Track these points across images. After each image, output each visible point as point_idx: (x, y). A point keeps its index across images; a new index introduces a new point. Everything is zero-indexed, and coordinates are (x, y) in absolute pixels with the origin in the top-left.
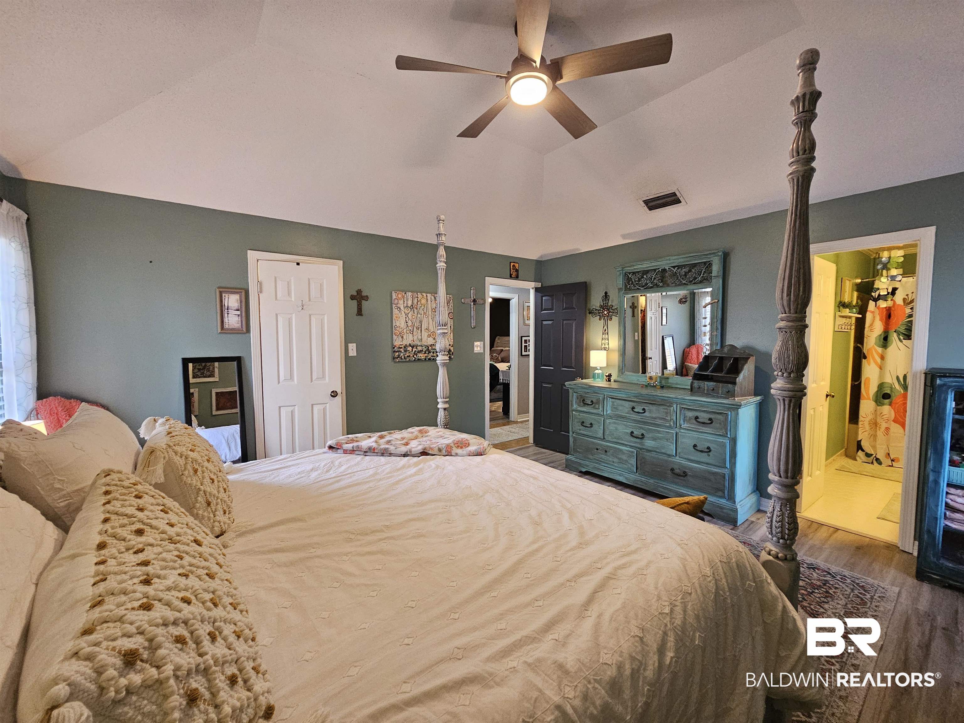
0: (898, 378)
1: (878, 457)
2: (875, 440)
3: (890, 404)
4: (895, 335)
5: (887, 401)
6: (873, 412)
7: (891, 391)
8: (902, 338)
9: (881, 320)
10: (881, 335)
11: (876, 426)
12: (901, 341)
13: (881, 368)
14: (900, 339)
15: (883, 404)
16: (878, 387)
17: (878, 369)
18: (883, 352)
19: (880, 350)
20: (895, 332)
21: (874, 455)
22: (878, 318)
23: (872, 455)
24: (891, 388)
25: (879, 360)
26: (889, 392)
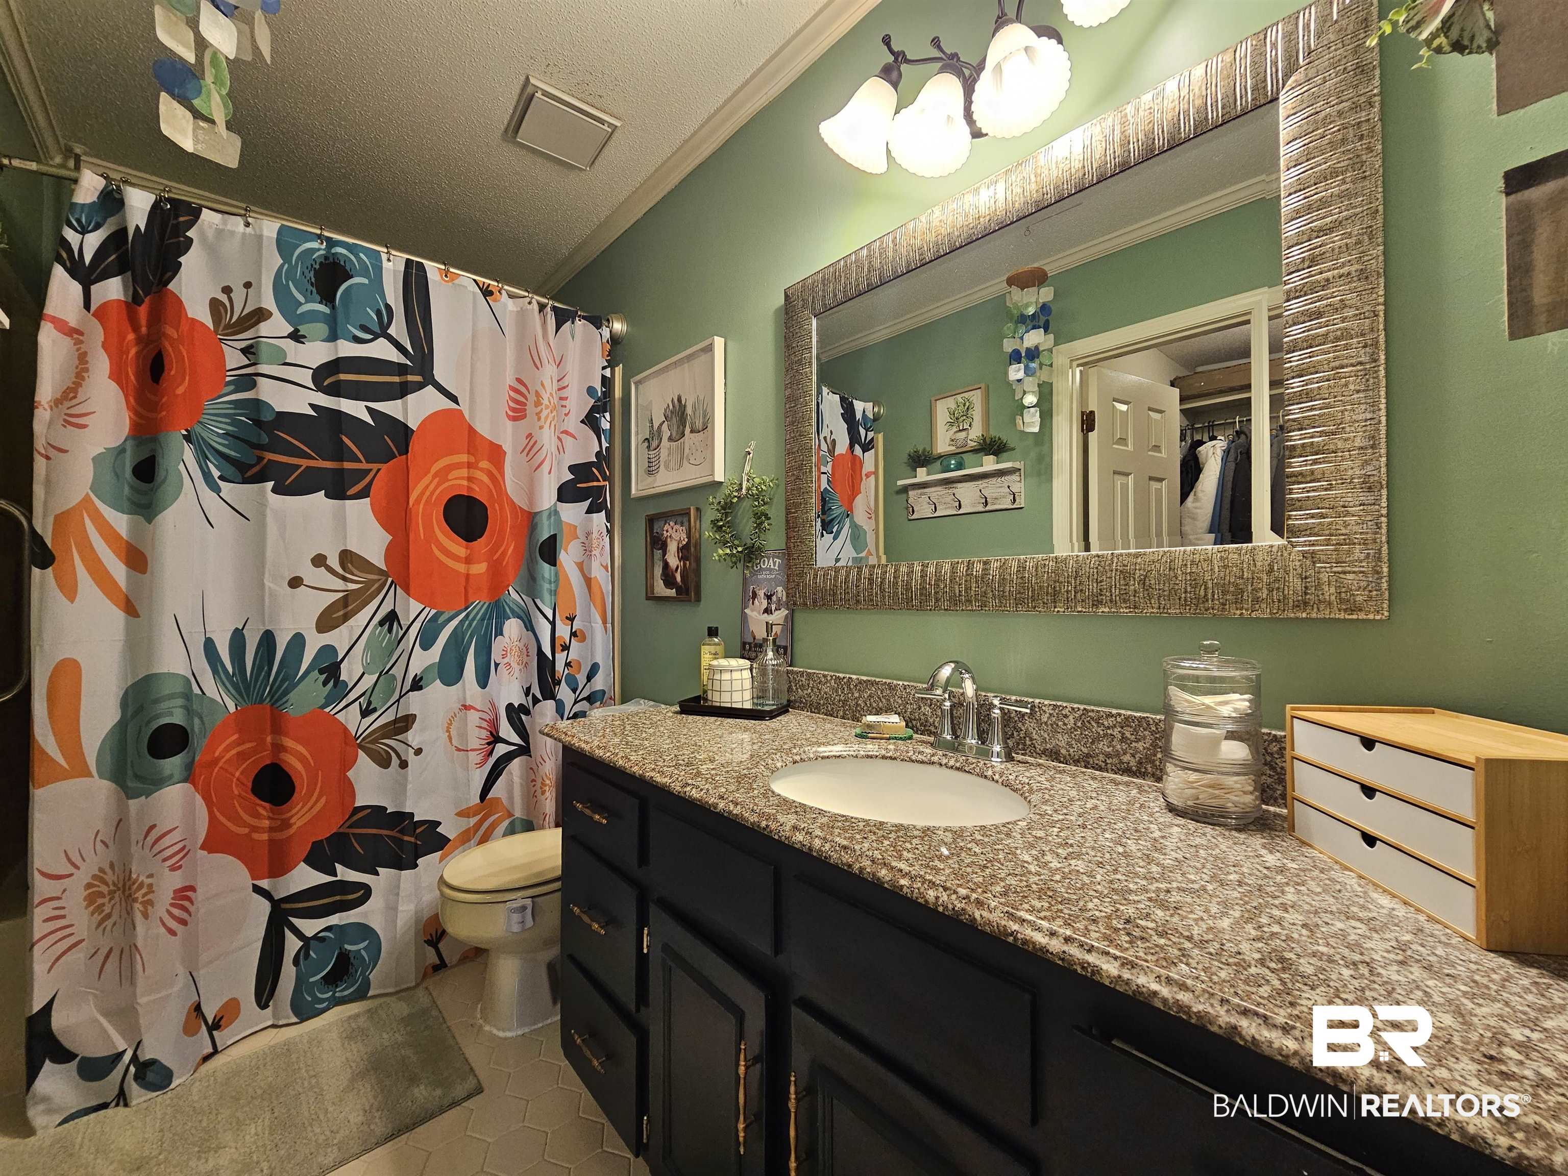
0: (209, 646)
1: (147, 1054)
2: (128, 976)
3: (189, 776)
4: (189, 454)
5: (173, 764)
6: (107, 833)
7: (189, 711)
8: (216, 473)
9: (117, 375)
10: (120, 451)
11: (129, 899)
12: (217, 490)
13: (130, 609)
14: (207, 475)
15: (158, 782)
16: (124, 703)
17: (118, 616)
18: (133, 529)
19: (120, 522)
20: (188, 438)
21: (127, 1058)
22: (101, 364)
23: (121, 1055)
24: (188, 695)
25: (118, 571)
26: (178, 718)
